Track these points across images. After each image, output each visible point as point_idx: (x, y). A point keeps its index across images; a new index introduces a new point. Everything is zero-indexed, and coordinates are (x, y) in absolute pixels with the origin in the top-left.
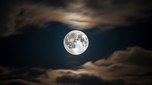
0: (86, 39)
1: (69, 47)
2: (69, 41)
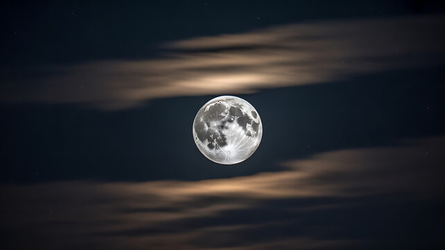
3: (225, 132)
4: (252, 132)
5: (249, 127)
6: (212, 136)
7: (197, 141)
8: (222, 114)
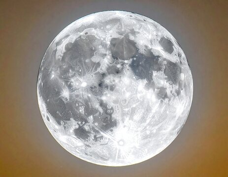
0: (168, 47)
1: (81, 133)
2: (66, 94)
3: (108, 97)
4: (169, 88)
5: (160, 78)
6: (82, 110)
7: (51, 125)
8: (95, 59)
